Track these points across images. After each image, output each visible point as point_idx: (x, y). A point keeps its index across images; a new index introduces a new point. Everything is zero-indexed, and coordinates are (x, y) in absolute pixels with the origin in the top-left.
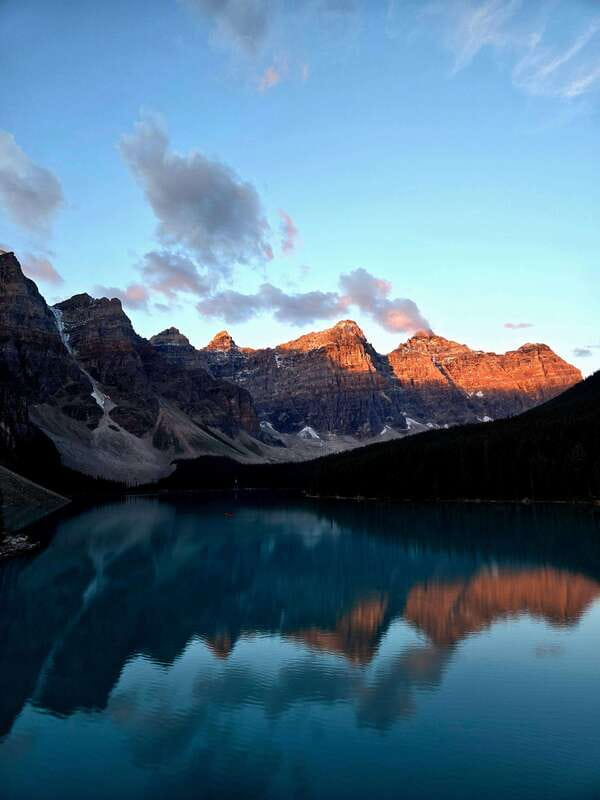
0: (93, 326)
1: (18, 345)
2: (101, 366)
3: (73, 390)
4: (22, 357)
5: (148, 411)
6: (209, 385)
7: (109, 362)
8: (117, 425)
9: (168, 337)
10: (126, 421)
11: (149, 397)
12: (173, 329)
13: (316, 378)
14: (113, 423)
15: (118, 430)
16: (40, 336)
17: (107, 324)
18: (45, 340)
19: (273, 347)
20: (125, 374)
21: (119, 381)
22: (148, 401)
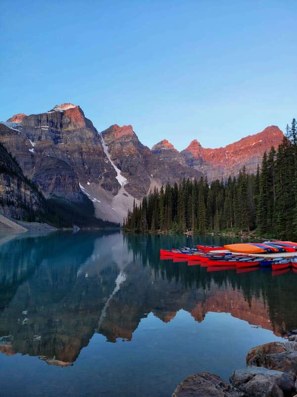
0: (118, 141)
1: (81, 153)
2: (122, 162)
3: (107, 176)
4: (83, 159)
5: (145, 186)
6: (180, 170)
7: (125, 160)
8: (127, 193)
9: (162, 145)
10: (132, 191)
11: (145, 178)
12: (165, 140)
13: (250, 163)
14: (126, 192)
15: (127, 196)
16: (92, 148)
17: (125, 139)
18: (94, 150)
19: (224, 147)
20: (133, 166)
21: (130, 170)
22: (145, 180)
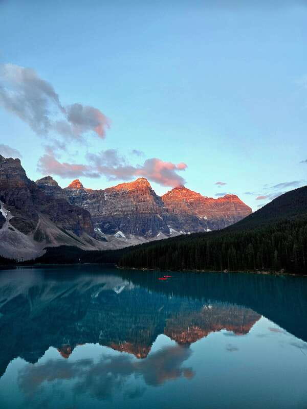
0: (3, 173)
2: (6, 195)
5: (32, 220)
6: (67, 208)
7: (11, 193)
9: (46, 181)
10: (18, 226)
11: (33, 213)
12: (49, 177)
13: (125, 206)
14: (11, 226)
15: (14, 230)
17: (11, 172)
19: (103, 189)
20: (20, 200)
21: (16, 203)
22: (33, 215)
